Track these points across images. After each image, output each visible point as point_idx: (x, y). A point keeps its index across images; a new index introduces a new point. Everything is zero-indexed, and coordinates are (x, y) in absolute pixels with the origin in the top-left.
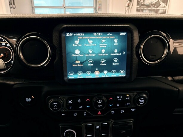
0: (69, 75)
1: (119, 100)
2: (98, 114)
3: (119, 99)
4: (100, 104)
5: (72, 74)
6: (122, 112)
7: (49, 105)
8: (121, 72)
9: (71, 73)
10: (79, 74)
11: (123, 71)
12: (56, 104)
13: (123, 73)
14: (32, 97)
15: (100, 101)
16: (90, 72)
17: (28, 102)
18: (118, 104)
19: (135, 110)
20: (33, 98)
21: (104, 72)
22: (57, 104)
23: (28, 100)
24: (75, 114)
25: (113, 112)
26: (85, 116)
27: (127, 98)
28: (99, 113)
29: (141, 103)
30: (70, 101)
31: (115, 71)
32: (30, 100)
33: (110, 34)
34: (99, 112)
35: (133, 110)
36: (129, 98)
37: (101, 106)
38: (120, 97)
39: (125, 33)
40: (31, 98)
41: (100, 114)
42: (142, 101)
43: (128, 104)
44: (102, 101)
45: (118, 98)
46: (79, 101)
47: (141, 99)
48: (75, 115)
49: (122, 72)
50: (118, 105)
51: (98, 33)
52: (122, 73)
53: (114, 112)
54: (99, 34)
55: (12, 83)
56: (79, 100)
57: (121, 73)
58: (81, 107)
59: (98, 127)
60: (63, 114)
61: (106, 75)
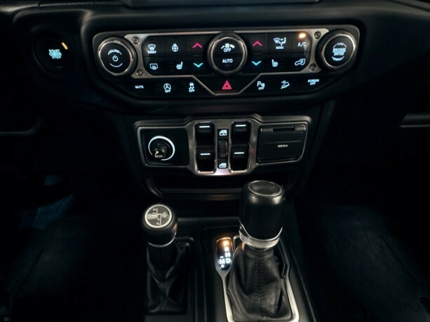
3: (279, 45)
4: (228, 55)
7: (100, 56)
12: (116, 54)
14: (63, 44)
15: (227, 45)
17: (56, 60)
18: (275, 61)
19: (317, 83)
20: (66, 48)
22: (118, 52)
23: (55, 54)
24: (167, 88)
25: (260, 86)
26: (192, 93)
27: (299, 45)
28: (227, 86)
29: (337, 57)
32: (60, 54)
34: (227, 83)
35: (313, 82)
36: (304, 44)
38: (281, 41)
40: (62, 50)
41: (230, 88)
42: (339, 52)
44: (233, 47)
45: (277, 42)
46: (175, 48)
47: (338, 47)
48: (167, 91)
50: (275, 64)
53: (263, 85)
56: (175, 45)
59: (225, 131)
60: (137, 87)
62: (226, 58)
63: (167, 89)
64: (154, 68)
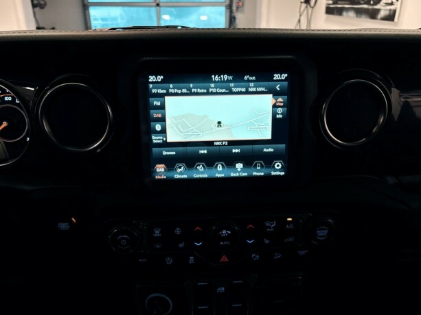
1: (268, 230)
2: (222, 260)
3: (270, 227)
4: (225, 239)
5: (163, 170)
6: (278, 256)
7: (110, 240)
8: (276, 164)
9: (159, 167)
10: (179, 170)
11: (280, 164)
12: (125, 238)
13: (280, 167)
14: (73, 219)
15: (224, 232)
16: (203, 166)
17: (63, 231)
18: (267, 240)
19: (306, 253)
20: (75, 221)
21: (235, 166)
23: (64, 226)
24: (169, 261)
25: (254, 257)
26: (192, 264)
27: (287, 227)
28: (224, 259)
29: (320, 237)
30: (157, 232)
31: (261, 163)
32: (69, 227)
33: (251, 78)
34: (224, 256)
35: (302, 253)
36: (291, 226)
37: (228, 243)
38: (271, 224)
39: (286, 75)
40: (71, 223)
41: (226, 260)
43: (290, 239)
44: (229, 232)
46: (178, 231)
47: (320, 229)
48: (168, 263)
49: (278, 166)
50: (267, 242)
51: (222, 76)
52: (278, 168)
53: (258, 256)
54: (226, 77)
55: (26, 188)
56: (178, 229)
57: (276, 167)
58: (181, 245)
59: (223, 289)
60: (140, 260)
61: (239, 172)
62: (223, 241)
64: (158, 247)
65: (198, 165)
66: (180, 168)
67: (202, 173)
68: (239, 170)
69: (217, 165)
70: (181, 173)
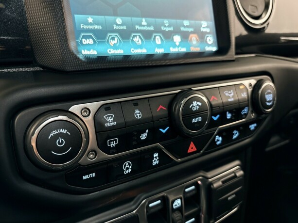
0: (81, 41)
5: (91, 41)
7: (34, 144)
8: (208, 39)
9: (85, 37)
10: (112, 42)
12: (61, 135)
18: (229, 113)
21: (173, 39)
22: (64, 131)
25: (218, 140)
26: (156, 165)
34: (192, 145)
35: (253, 127)
37: (199, 119)
38: (230, 94)
41: (194, 149)
42: (269, 97)
43: (246, 110)
44: (200, 104)
45: (227, 94)
46: (138, 114)
48: (126, 172)
49: (210, 40)
50: (229, 116)
52: (210, 43)
53: (220, 139)
56: (137, 111)
57: (208, 42)
59: (179, 201)
60: (84, 178)
61: (178, 47)
62: (196, 117)
63: (128, 168)
64: (113, 144)
65: (134, 36)
66: (113, 39)
67: (140, 47)
68: (177, 44)
69: (155, 36)
70: (115, 47)
